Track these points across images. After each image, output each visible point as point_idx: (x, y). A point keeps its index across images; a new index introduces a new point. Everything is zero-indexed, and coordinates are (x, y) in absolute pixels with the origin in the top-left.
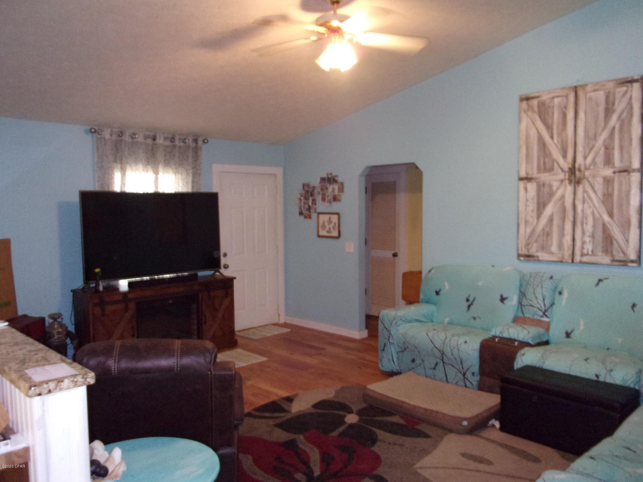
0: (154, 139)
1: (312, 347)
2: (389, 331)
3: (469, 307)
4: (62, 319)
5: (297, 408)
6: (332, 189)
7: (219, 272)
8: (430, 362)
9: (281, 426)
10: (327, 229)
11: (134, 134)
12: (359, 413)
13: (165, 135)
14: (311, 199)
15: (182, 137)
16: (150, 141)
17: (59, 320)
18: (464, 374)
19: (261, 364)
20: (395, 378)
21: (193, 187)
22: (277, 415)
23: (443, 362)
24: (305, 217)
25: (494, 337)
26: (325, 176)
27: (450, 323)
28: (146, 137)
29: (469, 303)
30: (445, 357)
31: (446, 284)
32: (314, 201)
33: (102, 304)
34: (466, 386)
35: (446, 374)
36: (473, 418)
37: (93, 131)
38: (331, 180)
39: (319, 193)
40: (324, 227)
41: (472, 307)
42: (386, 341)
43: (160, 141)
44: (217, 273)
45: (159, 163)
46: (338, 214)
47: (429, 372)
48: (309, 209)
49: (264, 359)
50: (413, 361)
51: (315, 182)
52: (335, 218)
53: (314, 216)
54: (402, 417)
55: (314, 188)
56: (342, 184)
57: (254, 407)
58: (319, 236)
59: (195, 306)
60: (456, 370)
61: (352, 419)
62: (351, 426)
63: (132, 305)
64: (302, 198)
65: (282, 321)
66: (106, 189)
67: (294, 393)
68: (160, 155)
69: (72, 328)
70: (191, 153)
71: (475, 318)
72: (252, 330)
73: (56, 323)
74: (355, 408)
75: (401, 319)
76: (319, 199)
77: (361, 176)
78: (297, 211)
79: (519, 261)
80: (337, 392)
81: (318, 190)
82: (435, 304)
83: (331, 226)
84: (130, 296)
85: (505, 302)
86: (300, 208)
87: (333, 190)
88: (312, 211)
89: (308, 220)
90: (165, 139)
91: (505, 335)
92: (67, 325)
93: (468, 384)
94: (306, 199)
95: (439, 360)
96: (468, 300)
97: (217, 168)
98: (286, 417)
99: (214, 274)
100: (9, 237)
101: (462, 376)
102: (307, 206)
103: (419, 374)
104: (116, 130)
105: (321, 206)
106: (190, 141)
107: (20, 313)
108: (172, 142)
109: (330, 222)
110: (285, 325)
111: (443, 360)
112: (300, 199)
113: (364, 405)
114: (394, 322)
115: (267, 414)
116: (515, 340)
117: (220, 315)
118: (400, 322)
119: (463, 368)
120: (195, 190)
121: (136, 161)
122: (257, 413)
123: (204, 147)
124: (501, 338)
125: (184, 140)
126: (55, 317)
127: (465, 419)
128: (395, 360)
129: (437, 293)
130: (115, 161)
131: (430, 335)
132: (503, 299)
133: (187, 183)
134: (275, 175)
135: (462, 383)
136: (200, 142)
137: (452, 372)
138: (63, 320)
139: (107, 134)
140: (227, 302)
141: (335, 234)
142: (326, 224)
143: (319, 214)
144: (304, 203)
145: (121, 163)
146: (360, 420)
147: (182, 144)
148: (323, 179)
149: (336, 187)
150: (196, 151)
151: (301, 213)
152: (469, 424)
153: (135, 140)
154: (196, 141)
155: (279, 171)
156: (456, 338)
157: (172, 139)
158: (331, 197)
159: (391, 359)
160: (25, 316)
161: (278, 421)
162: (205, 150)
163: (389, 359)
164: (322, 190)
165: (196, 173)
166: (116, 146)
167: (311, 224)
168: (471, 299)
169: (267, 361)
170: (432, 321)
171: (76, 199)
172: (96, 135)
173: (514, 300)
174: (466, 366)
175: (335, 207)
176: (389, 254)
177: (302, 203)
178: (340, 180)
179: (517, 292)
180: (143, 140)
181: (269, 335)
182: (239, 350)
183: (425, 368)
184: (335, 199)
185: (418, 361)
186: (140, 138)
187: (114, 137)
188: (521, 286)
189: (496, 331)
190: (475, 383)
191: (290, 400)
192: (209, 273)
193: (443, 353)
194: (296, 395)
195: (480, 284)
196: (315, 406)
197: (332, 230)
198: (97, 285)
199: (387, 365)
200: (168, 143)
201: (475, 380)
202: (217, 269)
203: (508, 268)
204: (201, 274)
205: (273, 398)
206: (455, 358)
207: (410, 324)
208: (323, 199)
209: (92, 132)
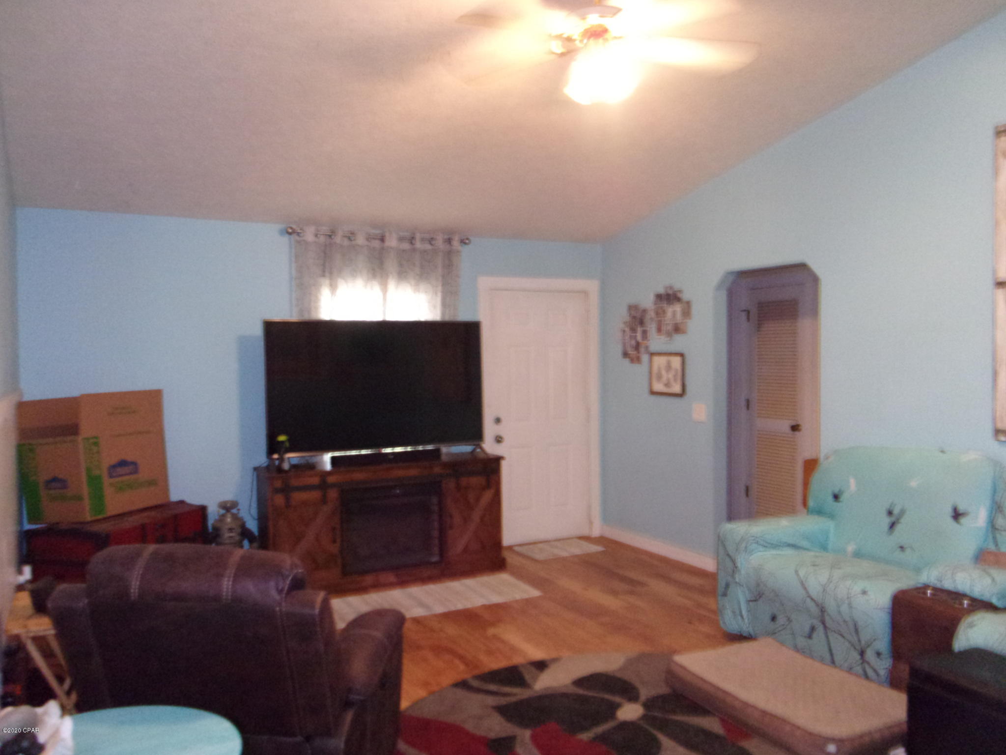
0: (382, 239)
1: (624, 579)
2: (734, 562)
3: (892, 526)
4: (239, 510)
5: (544, 682)
6: (674, 311)
7: (481, 448)
8: (802, 623)
9: (502, 710)
10: (664, 379)
11: (353, 233)
12: (648, 705)
13: (402, 234)
14: (639, 330)
15: (427, 236)
16: (376, 244)
17: (234, 511)
18: (862, 653)
19: (528, 602)
20: (745, 646)
21: (443, 314)
22: (507, 689)
23: (825, 627)
24: (632, 361)
25: (926, 587)
26: (661, 291)
27: (858, 555)
28: (369, 238)
29: (893, 519)
30: (827, 619)
31: (852, 482)
32: (645, 333)
33: (286, 490)
34: (867, 677)
35: (830, 650)
36: (851, 740)
37: (290, 232)
38: (670, 297)
39: (652, 319)
40: (659, 377)
41: (898, 528)
42: (729, 578)
43: (392, 242)
44: (478, 450)
45: (387, 277)
46: (682, 355)
47: (801, 641)
48: (637, 347)
49: (535, 593)
50: (774, 618)
51: (647, 302)
52: (676, 362)
53: (645, 358)
54: (723, 721)
55: (645, 311)
56: (688, 303)
57: (477, 672)
58: (653, 393)
59: (435, 500)
60: (847, 644)
61: (630, 712)
62: (625, 726)
63: (333, 494)
64: (627, 329)
65: (596, 532)
66: (306, 317)
67: (554, 655)
68: (391, 264)
69: (252, 525)
70: (439, 261)
71: (902, 548)
72: (541, 545)
73: (229, 515)
74: (645, 693)
75: (757, 543)
76: (652, 328)
77: (718, 288)
78: (619, 350)
79: (996, 442)
80: (630, 662)
81: (651, 314)
82: (831, 516)
83: (671, 376)
84: (331, 480)
85: (963, 520)
86: (624, 345)
87: (674, 313)
88: (642, 350)
89: (636, 367)
90: (401, 239)
91: (948, 585)
92: (245, 520)
93: (870, 672)
94: (633, 330)
95: (817, 623)
96: (890, 513)
97: (485, 282)
98: (519, 694)
99: (474, 451)
100: (160, 388)
101: (858, 657)
102: (633, 343)
103: (782, 643)
104: (325, 229)
105: (657, 342)
106: (440, 243)
107: (174, 497)
108: (411, 243)
109: (669, 367)
110: (600, 540)
111: (823, 623)
112: (624, 331)
113: (663, 690)
114: (743, 545)
115: (493, 687)
116: (964, 596)
117: (476, 516)
118: (754, 546)
119: (859, 641)
120: (447, 318)
121: (354, 274)
122: (475, 683)
123: (465, 250)
124: (937, 590)
125: (431, 241)
126: (228, 507)
127: (833, 740)
128: (744, 613)
129: (836, 497)
130: (324, 276)
131: (802, 573)
132: (957, 515)
133: (435, 307)
134: (585, 293)
135: (858, 669)
136: (456, 243)
137: (840, 647)
138: (241, 512)
139: (309, 236)
140: (488, 496)
141: (677, 389)
142: (664, 372)
143: (652, 354)
144: (631, 337)
145: (331, 279)
146: (644, 717)
147: (428, 247)
148: (659, 297)
149: (678, 308)
150: (450, 257)
151: (625, 355)
152: (838, 750)
153: (353, 243)
154: (449, 241)
155: (592, 286)
156: (848, 583)
157: (412, 240)
158: (670, 328)
159: (738, 612)
160: (182, 502)
161: (503, 701)
162: (466, 257)
163: (734, 612)
164: (657, 314)
165: (449, 293)
166: (325, 253)
167: (640, 371)
168: (896, 511)
169: (539, 597)
170: (824, 548)
171: (258, 331)
172: (294, 237)
173: (979, 518)
174: (865, 636)
175: (679, 343)
176: (784, 426)
177: (627, 338)
178: (685, 296)
179: (988, 502)
180: (366, 243)
181: (564, 554)
182: (504, 576)
183: (793, 634)
184: (678, 329)
185: (781, 620)
186: (360, 240)
187: (322, 239)
188: (995, 491)
189: (930, 576)
190: (882, 673)
191: (541, 666)
192: (464, 449)
193: (823, 610)
194: (555, 660)
195: (914, 484)
196: (580, 682)
197: (672, 381)
198: (281, 460)
199: (731, 623)
200: (406, 246)
201: (884, 665)
202: (477, 443)
203: (972, 456)
204: (445, 449)
205: (517, 660)
206: (845, 621)
207: (774, 552)
208: (659, 330)
209: (290, 234)
